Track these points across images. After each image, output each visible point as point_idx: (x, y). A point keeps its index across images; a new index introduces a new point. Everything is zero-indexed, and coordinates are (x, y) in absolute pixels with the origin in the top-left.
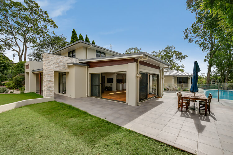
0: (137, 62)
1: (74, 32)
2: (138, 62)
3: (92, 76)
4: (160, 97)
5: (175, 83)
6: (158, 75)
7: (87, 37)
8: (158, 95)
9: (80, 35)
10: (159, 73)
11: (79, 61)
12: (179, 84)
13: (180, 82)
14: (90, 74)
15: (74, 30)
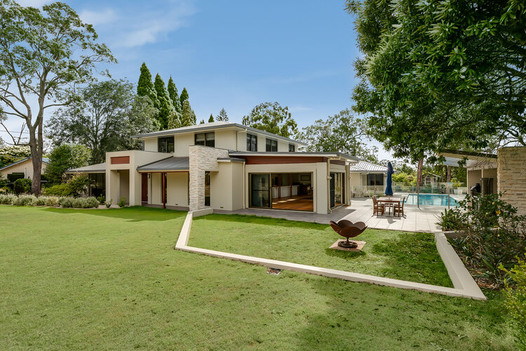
0: (327, 162)
1: (144, 71)
2: (329, 162)
3: (253, 177)
4: (348, 206)
5: (364, 185)
6: (343, 174)
7: (171, 81)
8: (344, 202)
9: (158, 76)
10: (344, 171)
11: (229, 153)
12: (370, 186)
13: (372, 183)
14: (249, 174)
15: (144, 65)
